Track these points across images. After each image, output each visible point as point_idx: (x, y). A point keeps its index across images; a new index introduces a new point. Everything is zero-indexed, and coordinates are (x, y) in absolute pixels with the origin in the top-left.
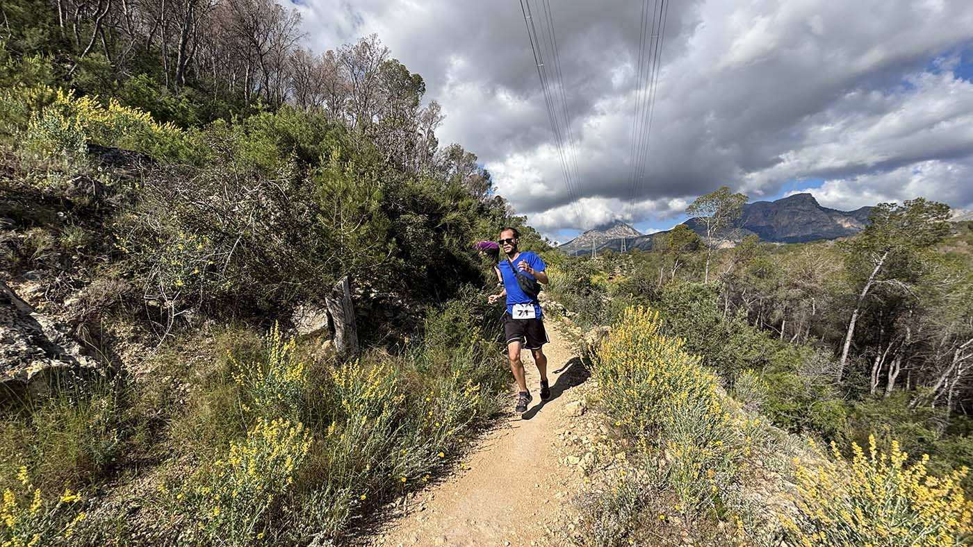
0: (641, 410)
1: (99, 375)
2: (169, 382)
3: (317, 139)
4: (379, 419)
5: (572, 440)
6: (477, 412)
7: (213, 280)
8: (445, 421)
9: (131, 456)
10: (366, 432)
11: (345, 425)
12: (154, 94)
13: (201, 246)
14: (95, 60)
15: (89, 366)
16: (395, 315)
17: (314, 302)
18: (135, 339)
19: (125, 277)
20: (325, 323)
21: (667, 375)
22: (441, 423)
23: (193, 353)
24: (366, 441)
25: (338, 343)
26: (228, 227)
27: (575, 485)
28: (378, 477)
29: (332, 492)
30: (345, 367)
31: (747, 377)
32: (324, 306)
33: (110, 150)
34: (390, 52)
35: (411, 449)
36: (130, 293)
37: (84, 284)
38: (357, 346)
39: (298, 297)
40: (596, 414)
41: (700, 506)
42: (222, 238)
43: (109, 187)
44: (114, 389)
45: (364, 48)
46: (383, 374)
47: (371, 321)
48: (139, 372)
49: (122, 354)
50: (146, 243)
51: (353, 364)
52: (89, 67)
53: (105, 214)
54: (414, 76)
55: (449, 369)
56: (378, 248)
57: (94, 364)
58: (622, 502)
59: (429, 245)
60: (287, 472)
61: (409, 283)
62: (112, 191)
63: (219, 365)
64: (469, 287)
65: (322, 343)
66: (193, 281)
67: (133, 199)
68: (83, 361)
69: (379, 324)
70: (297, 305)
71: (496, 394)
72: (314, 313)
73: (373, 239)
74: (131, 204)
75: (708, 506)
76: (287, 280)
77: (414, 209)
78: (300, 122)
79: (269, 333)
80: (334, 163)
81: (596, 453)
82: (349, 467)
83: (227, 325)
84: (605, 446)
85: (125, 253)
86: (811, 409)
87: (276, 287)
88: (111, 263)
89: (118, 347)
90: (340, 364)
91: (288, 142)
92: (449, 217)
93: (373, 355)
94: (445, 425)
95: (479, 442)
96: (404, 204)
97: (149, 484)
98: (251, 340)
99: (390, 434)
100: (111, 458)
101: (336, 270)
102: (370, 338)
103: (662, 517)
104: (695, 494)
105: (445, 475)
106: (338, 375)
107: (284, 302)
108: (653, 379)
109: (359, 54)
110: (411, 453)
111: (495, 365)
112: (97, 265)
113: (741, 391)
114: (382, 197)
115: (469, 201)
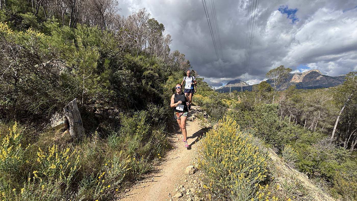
20: (64, 122)
31: (288, 148)
45: (140, 13)
54: (160, 24)
92: (146, 73)
109: (138, 15)
113: (285, 155)
114: (109, 62)
115: (156, 65)
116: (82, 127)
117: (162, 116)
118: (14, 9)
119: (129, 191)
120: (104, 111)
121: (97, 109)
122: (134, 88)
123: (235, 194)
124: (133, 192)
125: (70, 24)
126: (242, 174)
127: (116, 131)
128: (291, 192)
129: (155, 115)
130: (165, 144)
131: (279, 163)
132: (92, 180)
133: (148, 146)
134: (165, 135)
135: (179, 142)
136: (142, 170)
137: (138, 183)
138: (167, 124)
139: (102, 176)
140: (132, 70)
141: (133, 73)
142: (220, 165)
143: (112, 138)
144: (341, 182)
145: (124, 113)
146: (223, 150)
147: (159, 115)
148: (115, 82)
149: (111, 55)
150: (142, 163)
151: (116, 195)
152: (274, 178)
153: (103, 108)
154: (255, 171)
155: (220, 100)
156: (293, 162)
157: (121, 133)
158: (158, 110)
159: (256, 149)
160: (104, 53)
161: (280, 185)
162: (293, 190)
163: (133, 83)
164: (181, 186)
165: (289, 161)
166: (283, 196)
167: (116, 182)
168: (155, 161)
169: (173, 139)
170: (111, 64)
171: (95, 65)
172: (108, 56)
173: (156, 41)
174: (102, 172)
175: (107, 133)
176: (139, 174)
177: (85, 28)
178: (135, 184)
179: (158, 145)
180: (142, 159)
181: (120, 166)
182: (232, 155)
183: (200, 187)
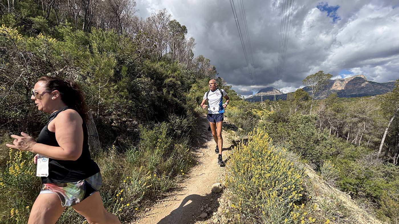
31: (328, 164)
34: (172, 16)
38: (100, 147)
45: (160, 14)
54: (183, 26)
92: (167, 80)
109: (158, 17)
113: (324, 172)
114: (127, 69)
115: (178, 72)
116: (98, 140)
117: (185, 128)
118: (24, 13)
119: (150, 210)
120: (121, 123)
121: (114, 120)
122: (155, 97)
123: (267, 214)
124: (154, 212)
125: (84, 28)
126: (275, 192)
127: (135, 145)
128: (331, 213)
129: (177, 127)
130: (188, 159)
131: (317, 180)
132: (109, 198)
133: (170, 161)
134: (189, 149)
135: (204, 157)
136: (163, 188)
137: (159, 202)
138: (191, 138)
139: (120, 193)
140: (152, 78)
141: (153, 81)
142: (250, 182)
143: (131, 153)
144: (389, 202)
145: (144, 125)
146: (253, 166)
147: (182, 127)
148: (134, 91)
149: (129, 62)
150: (163, 180)
151: (135, 214)
152: (312, 198)
153: (120, 119)
154: (289, 190)
155: (250, 111)
156: (333, 180)
157: (140, 147)
158: (181, 122)
159: (290, 165)
160: (121, 59)
161: (318, 206)
162: (332, 211)
163: (153, 93)
164: (207, 205)
165: (328, 179)
166: (321, 217)
167: (136, 200)
168: (178, 178)
169: (197, 154)
170: (128, 71)
171: (112, 72)
172: (125, 63)
173: (178, 45)
174: (120, 189)
175: (125, 147)
176: (160, 192)
177: (100, 32)
178: (156, 202)
179: (181, 161)
180: (164, 175)
181: (140, 183)
182: (263, 172)
183: (228, 207)
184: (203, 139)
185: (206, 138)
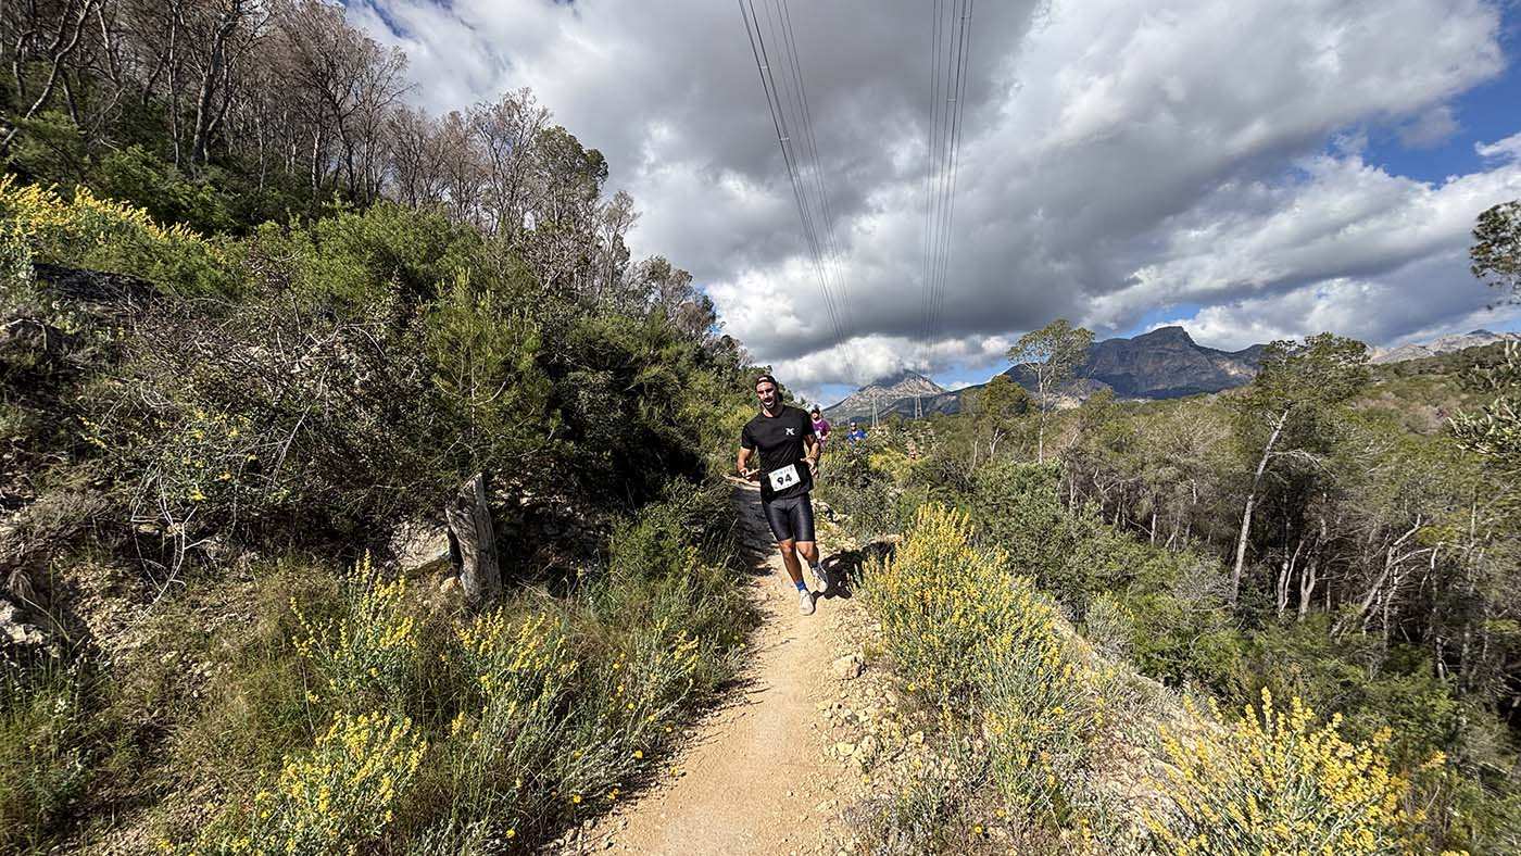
0: (945, 664)
1: (46, 655)
2: (173, 661)
3: (434, 253)
4: (535, 703)
5: (843, 717)
6: (695, 683)
7: (254, 486)
8: (642, 700)
9: (104, 793)
10: (515, 725)
11: (480, 717)
12: (155, 177)
13: (235, 433)
14: (51, 123)
15: (30, 642)
16: (562, 531)
17: (428, 516)
18: (114, 592)
19: (97, 488)
20: (445, 549)
21: (982, 609)
22: (636, 704)
23: (218, 610)
24: (514, 739)
25: (467, 582)
26: (282, 397)
27: (847, 789)
28: (534, 798)
29: (457, 829)
30: (480, 621)
31: (1102, 604)
32: (443, 523)
33: (74, 272)
34: (552, 115)
35: (589, 748)
36: (108, 515)
37: (22, 500)
38: (500, 584)
39: (401, 510)
40: (880, 674)
41: (1033, 809)
42: (272, 417)
43: (71, 335)
44: (75, 679)
45: (509, 108)
46: (542, 629)
47: (522, 541)
48: (119, 647)
49: (89, 618)
50: (137, 429)
51: (494, 615)
52: (39, 134)
53: (64, 380)
54: (590, 152)
55: (649, 615)
56: (532, 426)
57: (39, 638)
58: (918, 809)
59: (615, 419)
60: (383, 802)
61: (584, 480)
62: (77, 342)
63: (265, 627)
64: (680, 482)
65: (441, 583)
66: (220, 490)
67: (115, 354)
68: (18, 634)
69: (534, 548)
70: (400, 522)
71: (725, 651)
72: (428, 534)
73: (525, 413)
74: (110, 362)
75: (1044, 808)
76: (382, 482)
77: (590, 362)
78: (405, 229)
79: (353, 571)
80: (459, 294)
81: (878, 736)
82: (486, 785)
83: (279, 560)
84: (893, 724)
85: (99, 447)
86: (1194, 647)
87: (364, 493)
88: (73, 463)
89: (83, 605)
90: (470, 617)
91: (385, 261)
92: (647, 374)
93: (526, 598)
94: (643, 707)
95: (699, 731)
96: (576, 355)
97: (137, 839)
98: (320, 582)
99: (554, 727)
100: (68, 799)
101: (464, 463)
102: (520, 571)
103: (978, 830)
104: (1024, 791)
105: (644, 786)
106: (468, 636)
107: (378, 517)
108: (961, 616)
109: (501, 117)
110: (589, 754)
111: (723, 605)
112: (47, 468)
113: (1095, 625)
116: (496, 564)
117: (715, 520)
130: (741, 607)
137: (709, 714)
169: (752, 591)
184: (752, 551)
185: (759, 551)
